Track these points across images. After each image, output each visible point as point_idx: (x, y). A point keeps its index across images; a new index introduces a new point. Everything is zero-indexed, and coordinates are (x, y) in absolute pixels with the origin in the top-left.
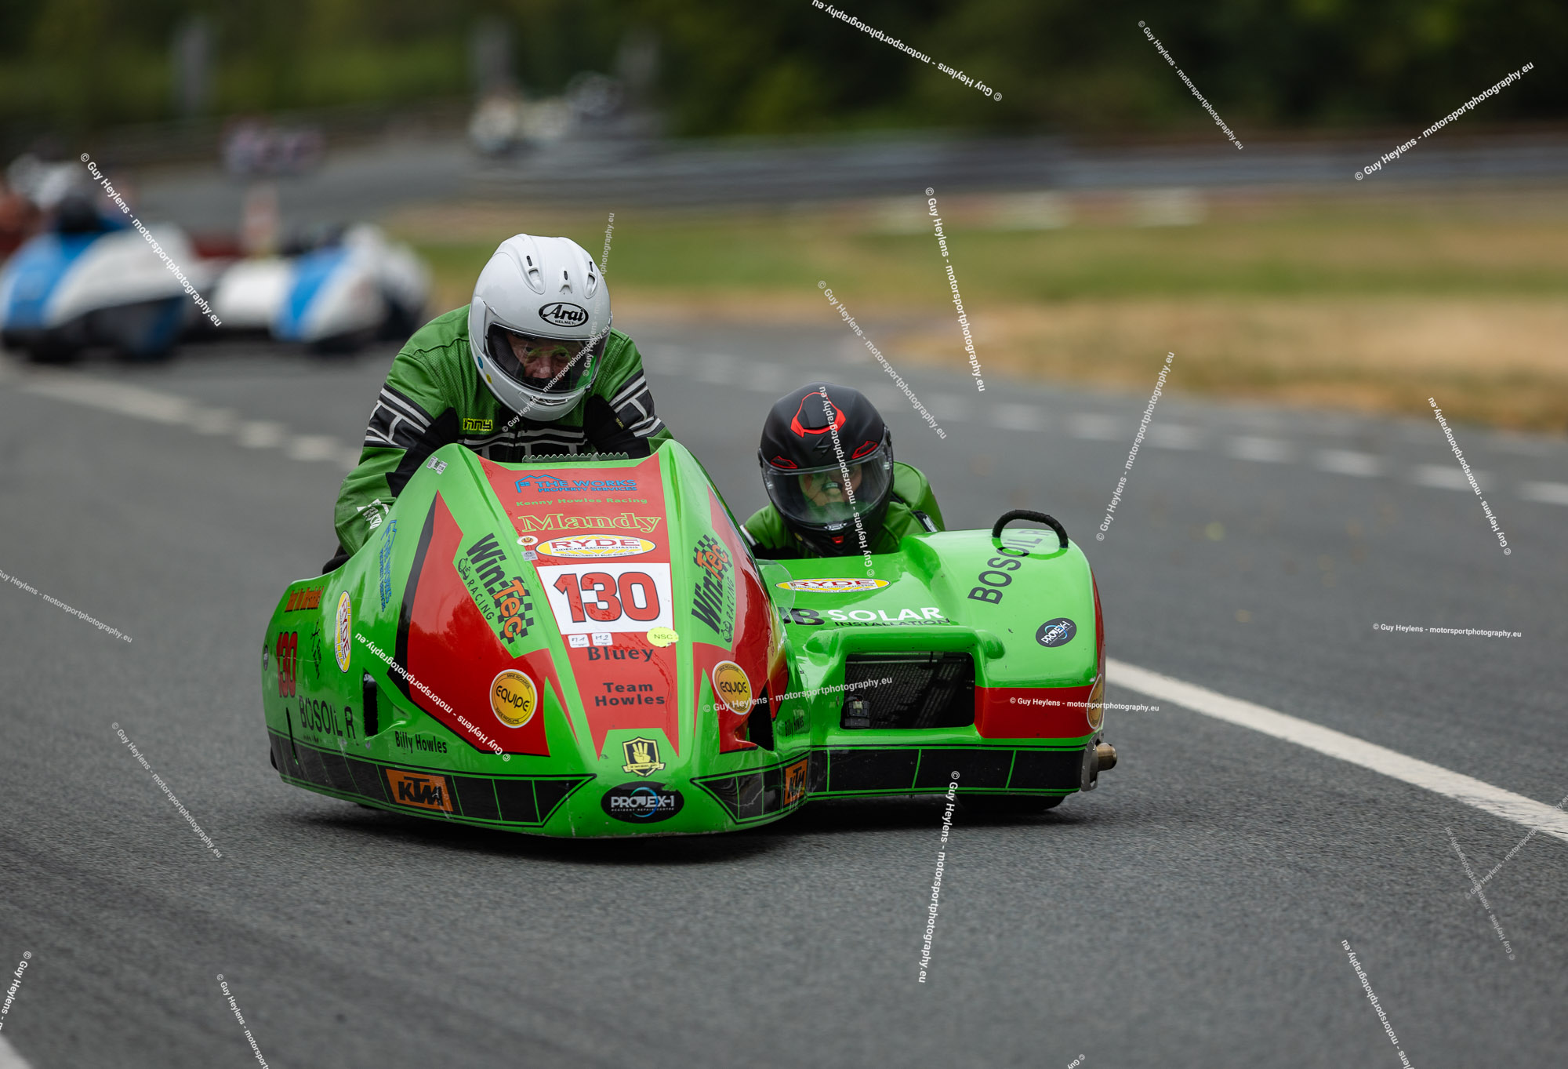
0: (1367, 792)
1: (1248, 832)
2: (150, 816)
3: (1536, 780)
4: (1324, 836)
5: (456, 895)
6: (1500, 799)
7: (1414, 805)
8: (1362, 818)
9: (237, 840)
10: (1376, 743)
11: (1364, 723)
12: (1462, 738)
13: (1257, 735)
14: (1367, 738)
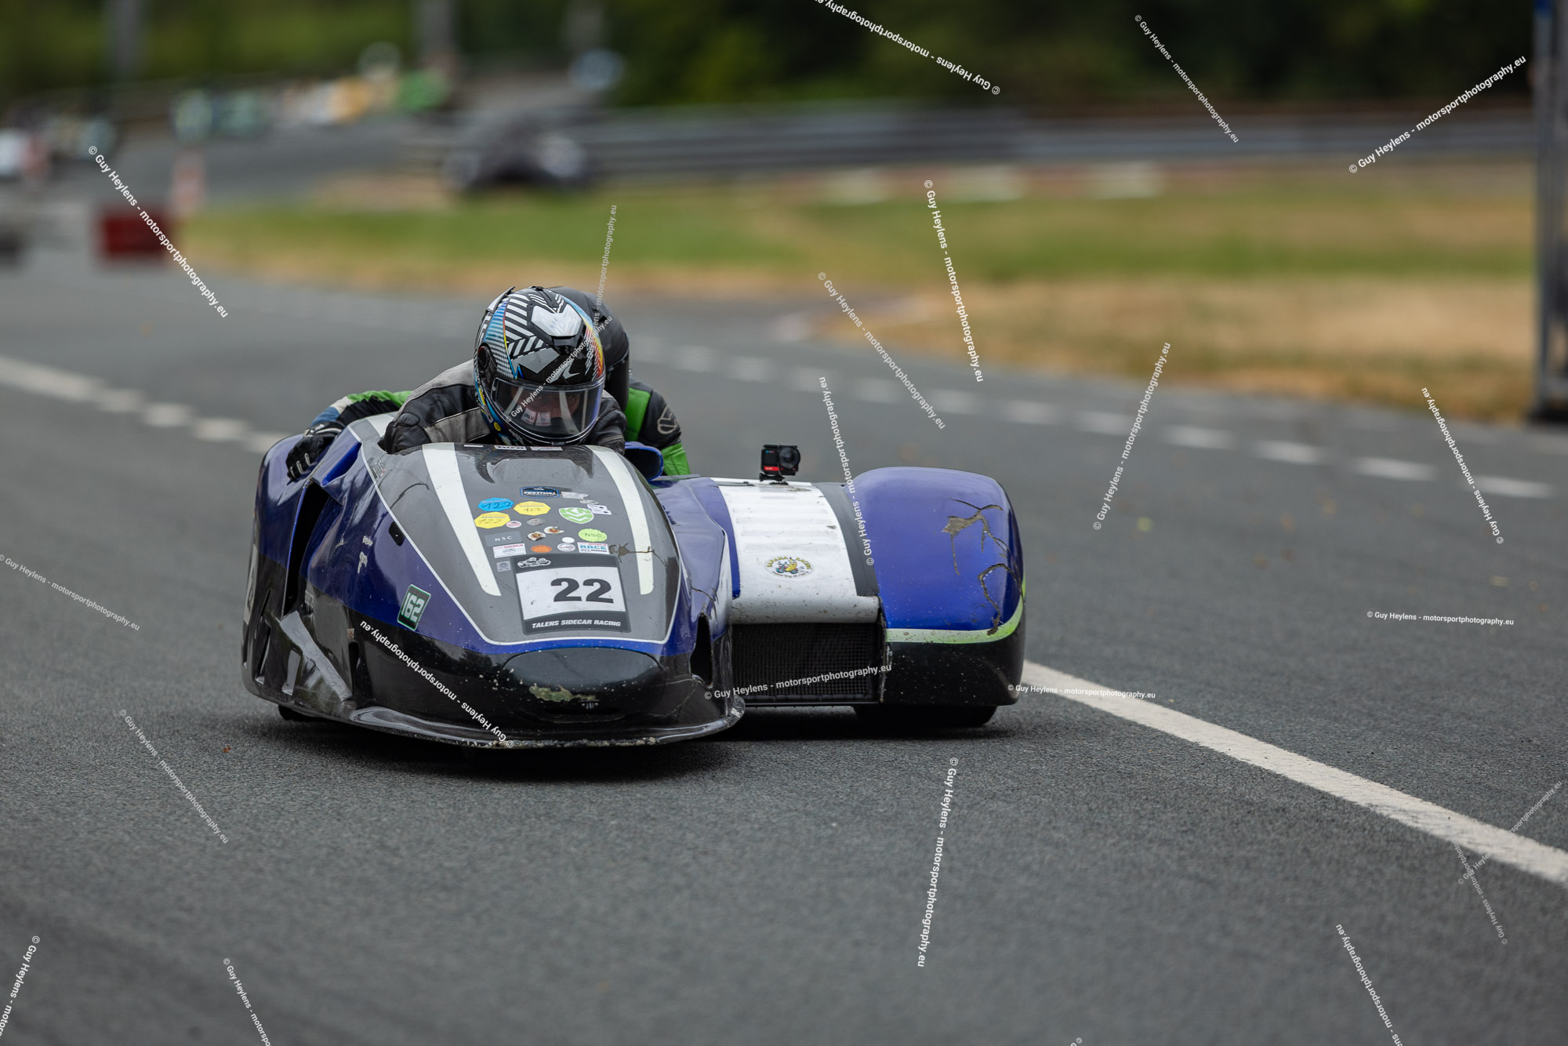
0: (1276, 800)
1: (1151, 841)
2: (16, 818)
3: (1453, 789)
4: (1229, 846)
5: (326, 903)
6: (1415, 808)
7: (1325, 814)
8: (1270, 827)
9: (104, 843)
10: (1290, 749)
11: (1280, 728)
12: (1380, 743)
13: (1168, 739)
14: (1281, 744)
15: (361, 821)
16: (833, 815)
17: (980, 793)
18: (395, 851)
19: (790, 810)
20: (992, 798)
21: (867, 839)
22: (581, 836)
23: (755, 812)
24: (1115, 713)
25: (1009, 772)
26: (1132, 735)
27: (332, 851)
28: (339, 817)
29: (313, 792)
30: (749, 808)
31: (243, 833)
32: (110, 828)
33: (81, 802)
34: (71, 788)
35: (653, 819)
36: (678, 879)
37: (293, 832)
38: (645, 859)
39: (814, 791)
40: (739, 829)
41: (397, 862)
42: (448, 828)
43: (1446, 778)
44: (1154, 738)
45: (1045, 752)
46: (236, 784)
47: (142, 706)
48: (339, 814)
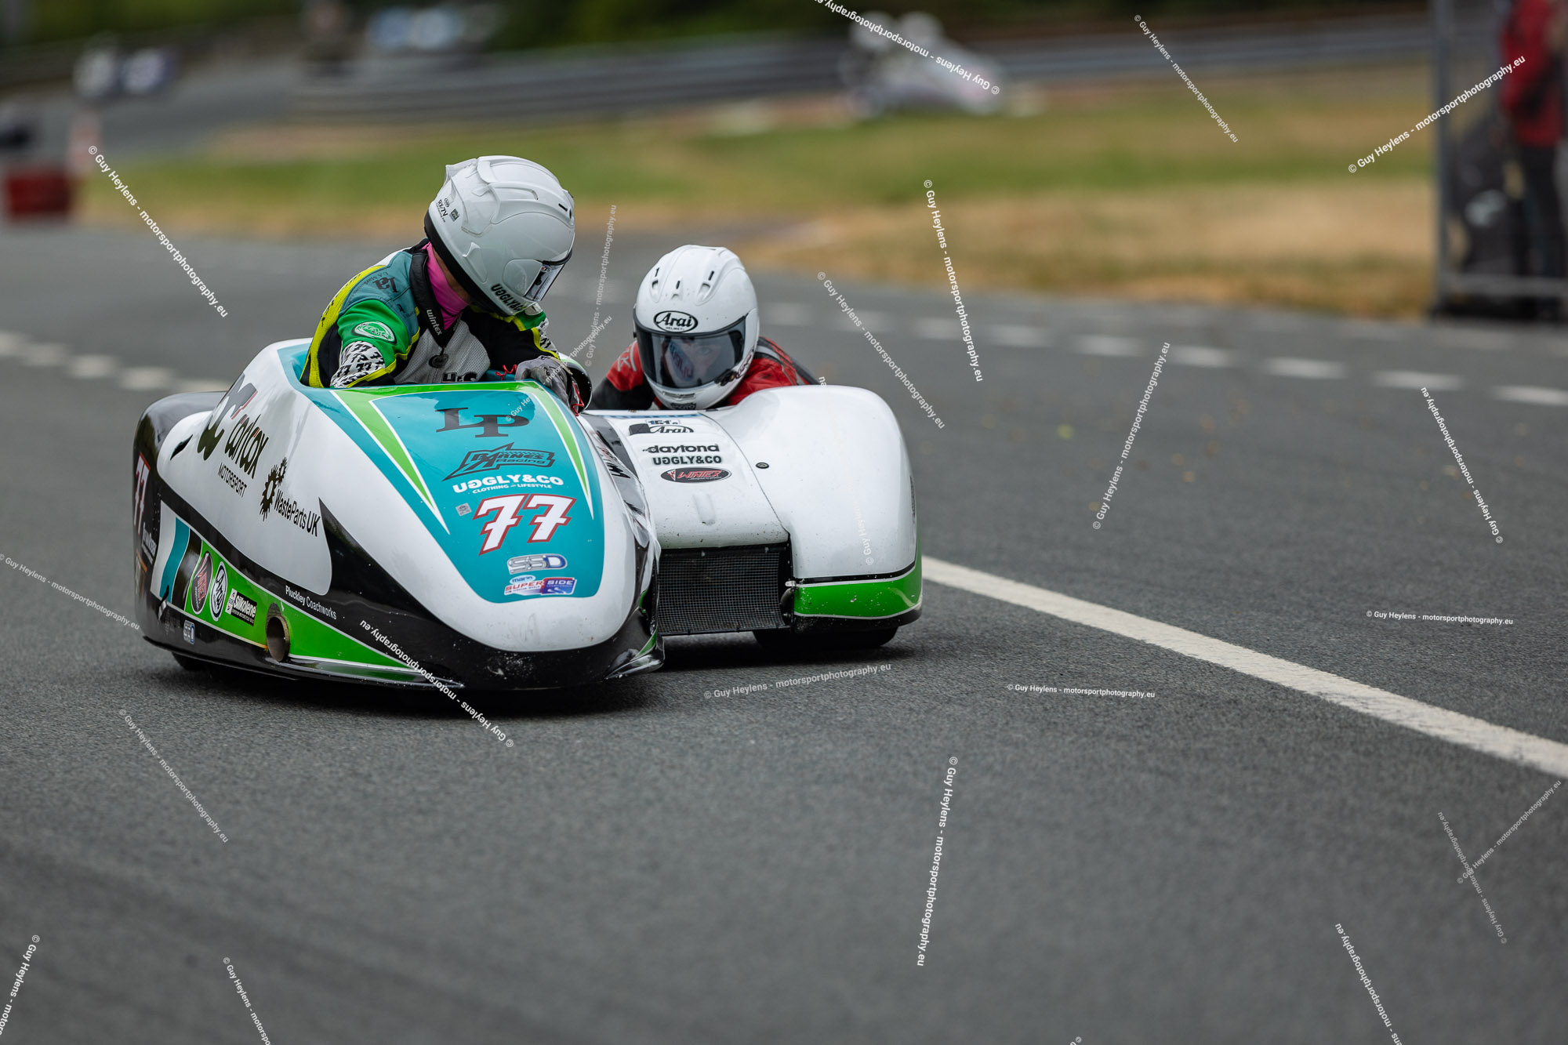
0: (1228, 693)
1: (1108, 737)
3: (1399, 674)
4: (1185, 738)
5: (305, 830)
6: (1363, 695)
7: (1276, 704)
8: (1223, 719)
9: (81, 782)
10: (1235, 643)
11: (1223, 623)
12: (1323, 633)
13: (1114, 639)
14: (1226, 638)
15: (330, 750)
16: (794, 725)
17: (936, 698)
18: (367, 778)
19: (751, 722)
20: (947, 703)
21: (830, 746)
22: (549, 756)
23: (716, 725)
24: (1060, 615)
25: (962, 677)
26: (1079, 636)
27: (305, 780)
28: (309, 747)
29: (281, 724)
30: (711, 722)
31: (216, 767)
32: (85, 767)
33: (54, 743)
34: (42, 730)
35: (618, 736)
36: (648, 793)
37: (266, 764)
38: (614, 775)
39: (772, 703)
40: (702, 743)
41: (370, 788)
42: (417, 753)
43: (1391, 665)
44: (1100, 638)
45: (995, 656)
46: (204, 720)
47: (103, 648)
48: (308, 744)
